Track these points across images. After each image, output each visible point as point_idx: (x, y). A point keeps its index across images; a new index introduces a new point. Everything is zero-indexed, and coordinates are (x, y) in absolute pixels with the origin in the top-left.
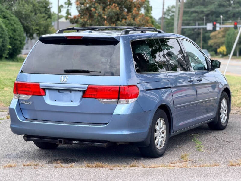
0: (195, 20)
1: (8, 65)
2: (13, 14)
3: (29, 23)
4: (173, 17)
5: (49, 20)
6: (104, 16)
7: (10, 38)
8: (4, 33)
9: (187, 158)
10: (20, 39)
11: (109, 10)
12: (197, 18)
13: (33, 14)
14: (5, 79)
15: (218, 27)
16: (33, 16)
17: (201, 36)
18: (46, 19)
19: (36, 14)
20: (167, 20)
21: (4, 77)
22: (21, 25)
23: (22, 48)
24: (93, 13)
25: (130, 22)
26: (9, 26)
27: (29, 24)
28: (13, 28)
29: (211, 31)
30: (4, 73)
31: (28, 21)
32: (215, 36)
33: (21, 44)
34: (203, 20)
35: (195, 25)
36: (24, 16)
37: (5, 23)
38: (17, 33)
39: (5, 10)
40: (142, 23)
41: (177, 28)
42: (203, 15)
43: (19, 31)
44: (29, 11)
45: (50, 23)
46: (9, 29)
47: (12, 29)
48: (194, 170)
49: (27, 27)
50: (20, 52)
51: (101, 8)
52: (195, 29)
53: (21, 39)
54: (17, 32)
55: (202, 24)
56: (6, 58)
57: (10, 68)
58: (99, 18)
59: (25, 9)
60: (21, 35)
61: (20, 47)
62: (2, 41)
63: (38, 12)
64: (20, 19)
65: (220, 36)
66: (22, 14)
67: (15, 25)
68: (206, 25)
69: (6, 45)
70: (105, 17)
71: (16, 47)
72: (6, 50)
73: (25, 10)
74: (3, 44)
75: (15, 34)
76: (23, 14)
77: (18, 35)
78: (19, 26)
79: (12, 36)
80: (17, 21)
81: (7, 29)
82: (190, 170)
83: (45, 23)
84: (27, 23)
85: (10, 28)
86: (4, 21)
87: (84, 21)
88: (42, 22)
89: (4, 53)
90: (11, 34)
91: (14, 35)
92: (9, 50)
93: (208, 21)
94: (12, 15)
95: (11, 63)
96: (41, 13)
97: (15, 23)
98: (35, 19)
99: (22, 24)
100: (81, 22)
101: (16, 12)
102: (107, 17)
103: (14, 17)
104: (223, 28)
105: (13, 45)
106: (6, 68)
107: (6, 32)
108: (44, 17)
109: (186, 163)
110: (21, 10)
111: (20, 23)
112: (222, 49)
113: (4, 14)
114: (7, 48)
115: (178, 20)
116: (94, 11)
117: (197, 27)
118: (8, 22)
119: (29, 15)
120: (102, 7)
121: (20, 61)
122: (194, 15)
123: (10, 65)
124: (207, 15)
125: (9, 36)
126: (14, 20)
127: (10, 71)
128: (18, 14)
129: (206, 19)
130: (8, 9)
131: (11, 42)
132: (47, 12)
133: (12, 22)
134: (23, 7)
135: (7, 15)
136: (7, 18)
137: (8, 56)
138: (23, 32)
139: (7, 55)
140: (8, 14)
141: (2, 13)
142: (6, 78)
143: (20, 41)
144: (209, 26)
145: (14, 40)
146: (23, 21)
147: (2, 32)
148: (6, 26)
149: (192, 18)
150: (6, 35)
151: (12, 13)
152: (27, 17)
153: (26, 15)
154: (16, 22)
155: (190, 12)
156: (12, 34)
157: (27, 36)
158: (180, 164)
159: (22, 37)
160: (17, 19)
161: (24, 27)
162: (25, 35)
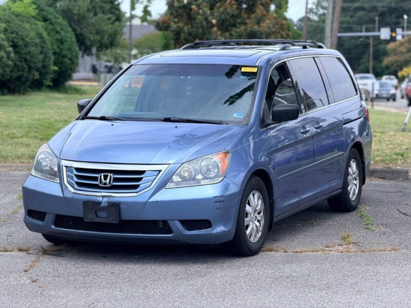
0: (360, 23)
1: (53, 97)
2: (58, 14)
3: (84, 29)
4: (323, 17)
5: (117, 23)
6: (213, 19)
7: (55, 53)
8: (45, 45)
9: (350, 239)
10: (69, 56)
11: (221, 10)
12: (365, 18)
13: (92, 14)
14: (56, 121)
15: (399, 34)
16: (91, 18)
17: (371, 50)
18: (113, 23)
19: (95, 14)
20: (314, 23)
21: (53, 117)
22: (73, 33)
23: (73, 70)
24: (194, 14)
25: (252, 30)
26: (52, 34)
27: (85, 31)
28: (59, 37)
29: (387, 42)
30: (52, 111)
31: (82, 26)
32: (395, 50)
33: (72, 63)
34: (374, 22)
35: (361, 31)
36: (76, 18)
37: (46, 29)
38: (66, 46)
39: (47, 8)
40: (274, 30)
41: (331, 36)
42: (375, 13)
43: (69, 43)
44: (85, 9)
45: (119, 29)
46: (52, 38)
47: (57, 39)
48: (361, 256)
49: (82, 35)
50: (69, 77)
51: (206, 7)
52: (361, 37)
53: (72, 55)
54: (65, 43)
55: (373, 30)
56: (49, 86)
57: (58, 103)
58: (204, 23)
59: (79, 6)
60: (73, 50)
61: (71, 69)
62: (43, 58)
63: (98, 10)
64: (70, 23)
65: (403, 49)
66: (73, 14)
67: (63, 33)
68: (379, 31)
69: (48, 65)
70: (214, 21)
71: (64, 69)
72: (49, 74)
73: (77, 8)
74: (44, 63)
75: (62, 47)
76: (75, 14)
77: (67, 50)
78: (69, 34)
79: (58, 50)
80: (65, 25)
81: (50, 39)
82: (356, 255)
83: (111, 28)
84: (81, 29)
85: (54, 38)
86: (45, 27)
87: (178, 27)
88: (105, 28)
89: (45, 79)
90: (55, 47)
91: (61, 49)
92: (53, 74)
93: (383, 24)
94: (57, 16)
95: (57, 95)
96: (104, 12)
97: (62, 29)
98: (95, 22)
99: (74, 30)
100: (173, 29)
101: (63, 11)
102: (218, 21)
103: (60, 20)
104: (408, 35)
105: (60, 66)
106: (52, 103)
107: (48, 44)
108: (109, 19)
109: (349, 246)
110: (71, 7)
111: (70, 29)
112: (405, 72)
113: (45, 13)
114: (51, 70)
115: (332, 22)
116: (196, 11)
117: (364, 34)
118: (50, 27)
119: (85, 16)
120: (208, 4)
121: (70, 92)
122: (360, 13)
123: (57, 99)
124: (382, 15)
125: (53, 51)
126: (60, 24)
127: (59, 109)
128: (67, 14)
129: (379, 20)
130: (50, 6)
131: (56, 61)
132: (113, 10)
133: (58, 28)
134: (74, 3)
135: (50, 16)
136: (49, 21)
137: (51, 84)
138: (76, 43)
139: (51, 81)
140: (50, 14)
141: (42, 13)
142: (58, 119)
143: (70, 59)
144: (385, 33)
145: (60, 57)
146: (74, 26)
147: (43, 45)
148: (49, 34)
149: (356, 19)
150: (49, 49)
151: (57, 12)
152: (81, 19)
153: (79, 15)
154: (63, 27)
155: (352, 9)
156: (58, 47)
157: (80, 49)
158: (341, 248)
159: (73, 52)
160: (65, 23)
161: (77, 36)
162: (77, 49)
